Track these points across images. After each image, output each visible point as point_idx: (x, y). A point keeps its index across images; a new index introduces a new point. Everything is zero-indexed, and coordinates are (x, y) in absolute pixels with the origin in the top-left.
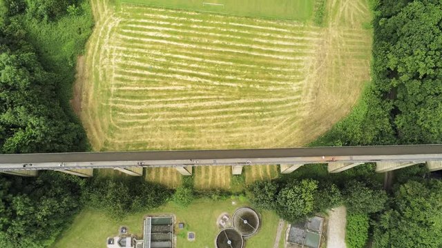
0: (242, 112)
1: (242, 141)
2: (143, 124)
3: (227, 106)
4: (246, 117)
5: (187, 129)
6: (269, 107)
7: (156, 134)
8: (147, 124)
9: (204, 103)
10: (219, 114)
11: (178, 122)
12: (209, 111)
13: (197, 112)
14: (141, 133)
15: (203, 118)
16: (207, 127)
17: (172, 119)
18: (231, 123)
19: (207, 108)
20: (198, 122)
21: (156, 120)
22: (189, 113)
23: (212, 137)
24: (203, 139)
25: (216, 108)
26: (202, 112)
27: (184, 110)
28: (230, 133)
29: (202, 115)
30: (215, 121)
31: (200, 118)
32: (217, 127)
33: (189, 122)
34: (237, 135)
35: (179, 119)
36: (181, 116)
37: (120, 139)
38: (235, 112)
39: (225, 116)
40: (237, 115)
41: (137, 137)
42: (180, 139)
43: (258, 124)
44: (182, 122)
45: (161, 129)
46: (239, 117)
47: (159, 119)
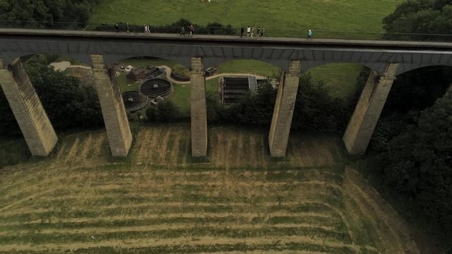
0: (82, 225)
1: (101, 178)
2: (280, 208)
3: (109, 236)
4: (79, 214)
5: (196, 198)
6: (23, 232)
7: (253, 192)
8: (273, 209)
9: (158, 244)
10: (132, 223)
11: (214, 210)
12: (150, 228)
13: (175, 227)
14: (281, 194)
15: (164, 216)
16: (161, 201)
17: (226, 215)
18: (113, 206)
19: (154, 234)
20: (175, 210)
21: (256, 215)
22: (192, 226)
23: (153, 184)
24: (170, 183)
25: (134, 235)
26: (164, 227)
27: (202, 232)
28: (119, 191)
29: (164, 221)
30: (142, 210)
31: (171, 216)
32: (141, 200)
33: (192, 209)
34: (108, 187)
35: (212, 215)
36: (208, 220)
37: (317, 186)
38: (98, 225)
39: (120, 218)
40: (96, 220)
41: (286, 188)
42: (210, 184)
43: (60, 203)
44: (207, 209)
45: (245, 200)
46: (93, 215)
47: (251, 216)
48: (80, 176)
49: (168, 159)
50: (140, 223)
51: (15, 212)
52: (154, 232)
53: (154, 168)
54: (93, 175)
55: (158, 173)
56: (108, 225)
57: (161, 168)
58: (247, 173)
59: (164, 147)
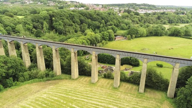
0: (78, 95)
1: (87, 86)
2: (137, 105)
3: (84, 98)
4: (79, 92)
5: (111, 97)
6: (65, 93)
7: (129, 99)
8: (134, 105)
9: (97, 103)
10: (91, 97)
11: (115, 100)
12: (96, 100)
13: (102, 101)
14: (139, 102)
15: (100, 98)
16: (101, 95)
17: (119, 102)
18: (88, 93)
20: (104, 98)
21: (128, 105)
22: (107, 102)
23: (100, 91)
24: (105, 92)
25: (91, 100)
26: (100, 100)
27: (110, 104)
28: (90, 90)
29: (100, 99)
30: (95, 95)
31: (102, 98)
32: (95, 93)
33: (109, 99)
34: (88, 89)
35: (114, 101)
36: (113, 102)
37: (152, 103)
39: (89, 96)
40: (82, 94)
41: (141, 101)
42: (117, 94)
43: (74, 89)
44: (113, 100)
45: (126, 101)
46: (82, 93)
47: (126, 104)
48: (81, 85)
49: (106, 86)
50: (93, 98)
51: (64, 88)
52: (97, 101)
53: (102, 87)
54: (85, 85)
55: (102, 89)
56: (85, 96)
57: (103, 88)
58: (129, 95)
59: (106, 84)
